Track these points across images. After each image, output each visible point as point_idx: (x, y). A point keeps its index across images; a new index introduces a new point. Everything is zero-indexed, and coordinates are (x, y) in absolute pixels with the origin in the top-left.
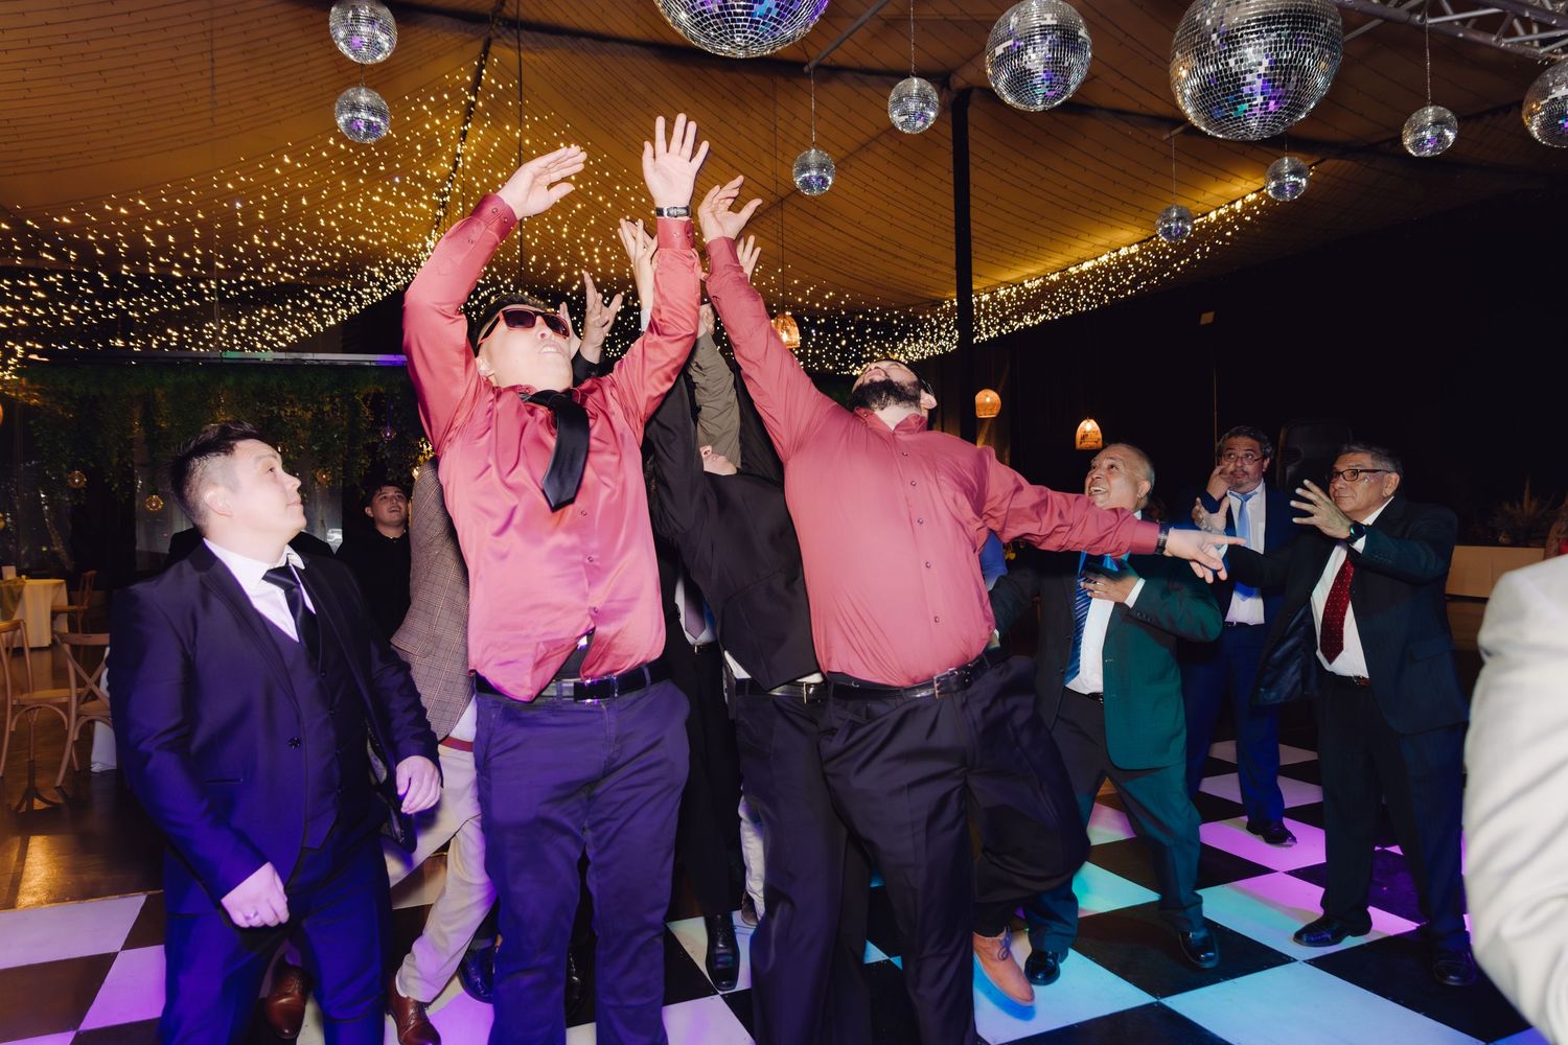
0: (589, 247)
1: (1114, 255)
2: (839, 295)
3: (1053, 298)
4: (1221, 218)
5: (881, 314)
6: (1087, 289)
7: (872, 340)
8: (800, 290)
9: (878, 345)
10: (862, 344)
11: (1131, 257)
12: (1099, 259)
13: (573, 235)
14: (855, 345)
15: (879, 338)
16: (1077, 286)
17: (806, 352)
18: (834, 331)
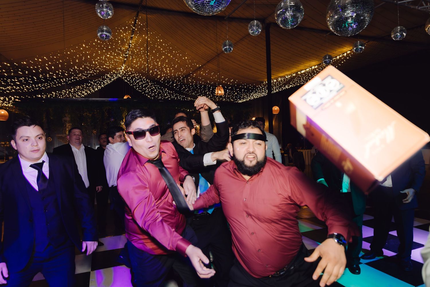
0: (166, 68)
1: (310, 69)
2: (235, 81)
3: (294, 81)
4: (340, 58)
5: (246, 85)
6: (303, 78)
7: (244, 93)
8: (224, 79)
11: (315, 69)
12: (306, 70)
13: (162, 65)
16: (300, 77)
17: (226, 96)
18: (233, 91)
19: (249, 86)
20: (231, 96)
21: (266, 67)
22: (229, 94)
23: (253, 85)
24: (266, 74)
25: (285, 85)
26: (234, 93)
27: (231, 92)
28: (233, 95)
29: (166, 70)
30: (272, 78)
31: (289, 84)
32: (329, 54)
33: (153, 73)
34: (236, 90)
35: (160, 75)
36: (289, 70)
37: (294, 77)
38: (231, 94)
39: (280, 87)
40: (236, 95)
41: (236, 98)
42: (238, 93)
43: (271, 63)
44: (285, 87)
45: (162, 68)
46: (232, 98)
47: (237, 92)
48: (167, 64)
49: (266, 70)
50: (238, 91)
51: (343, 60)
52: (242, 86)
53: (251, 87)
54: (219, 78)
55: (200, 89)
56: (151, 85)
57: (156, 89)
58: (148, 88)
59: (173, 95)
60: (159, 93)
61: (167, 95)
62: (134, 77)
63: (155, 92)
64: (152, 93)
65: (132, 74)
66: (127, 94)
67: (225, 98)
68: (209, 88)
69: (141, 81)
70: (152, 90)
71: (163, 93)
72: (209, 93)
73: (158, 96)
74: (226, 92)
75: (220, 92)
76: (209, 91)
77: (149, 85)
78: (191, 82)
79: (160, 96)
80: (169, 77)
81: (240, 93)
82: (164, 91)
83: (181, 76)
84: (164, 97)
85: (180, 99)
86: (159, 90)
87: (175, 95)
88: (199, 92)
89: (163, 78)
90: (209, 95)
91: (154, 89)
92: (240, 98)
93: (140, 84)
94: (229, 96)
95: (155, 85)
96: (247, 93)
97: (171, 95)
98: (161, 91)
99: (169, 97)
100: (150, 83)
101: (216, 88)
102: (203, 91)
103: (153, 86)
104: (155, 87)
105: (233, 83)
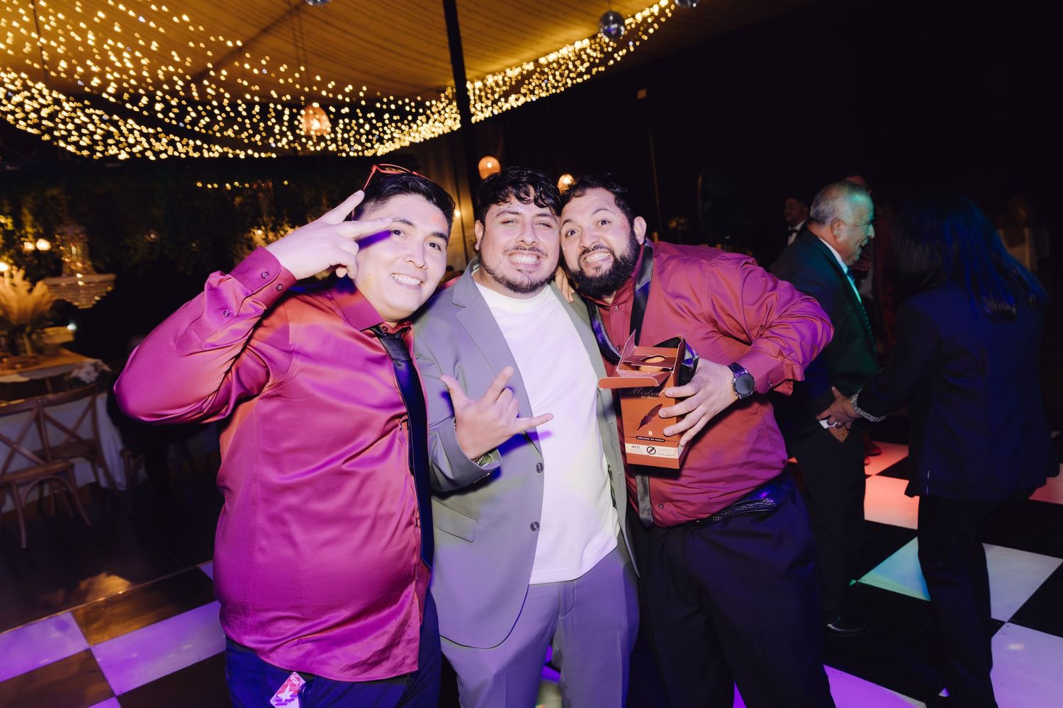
0: (118, 53)
1: (571, 48)
2: (357, 89)
3: (530, 83)
4: (645, 19)
5: (395, 102)
6: (554, 76)
7: (390, 123)
8: (323, 85)
9: (397, 127)
10: (383, 127)
11: (584, 49)
12: (560, 51)
13: (101, 42)
14: (377, 129)
15: (396, 122)
16: (547, 74)
17: (336, 137)
18: (357, 118)
19: (405, 104)
20: (354, 136)
21: (447, 46)
22: (344, 131)
23: (416, 102)
24: (450, 67)
25: (506, 95)
26: (362, 126)
27: (350, 123)
28: (357, 132)
29: (121, 59)
30: (468, 76)
31: (519, 92)
32: (615, 8)
33: (71, 71)
34: (364, 117)
35: (101, 75)
36: (512, 55)
37: (530, 74)
38: (352, 128)
39: (495, 102)
40: (368, 133)
41: (368, 140)
42: (373, 127)
43: (462, 35)
44: (506, 101)
45: (104, 53)
46: (358, 142)
47: (369, 121)
48: (116, 37)
49: (446, 55)
50: (372, 118)
51: (651, 25)
52: (382, 103)
53: (411, 107)
54: (307, 80)
55: (250, 116)
56: (74, 110)
57: (92, 122)
58: (64, 122)
59: (159, 140)
60: (108, 135)
61: (137, 143)
63: (92, 134)
64: (81, 135)
67: (334, 140)
68: (279, 115)
69: (32, 98)
70: (78, 128)
71: (122, 134)
72: (281, 130)
73: (106, 145)
74: (334, 123)
75: (315, 125)
76: (280, 121)
77: (63, 108)
78: (214, 98)
79: (111, 145)
80: (133, 82)
81: (380, 124)
82: (123, 128)
83: (175, 78)
84: (128, 149)
85: (187, 153)
86: (103, 126)
87: (164, 141)
88: (248, 126)
89: (113, 85)
90: (283, 134)
91: (84, 125)
92: (381, 140)
93: (28, 108)
94: (346, 136)
95: (87, 111)
96: (399, 124)
97: (152, 140)
98: (112, 129)
99: (147, 146)
100: (65, 104)
101: (303, 112)
102: (262, 125)
103: (79, 113)
104: (89, 116)
105: (353, 95)
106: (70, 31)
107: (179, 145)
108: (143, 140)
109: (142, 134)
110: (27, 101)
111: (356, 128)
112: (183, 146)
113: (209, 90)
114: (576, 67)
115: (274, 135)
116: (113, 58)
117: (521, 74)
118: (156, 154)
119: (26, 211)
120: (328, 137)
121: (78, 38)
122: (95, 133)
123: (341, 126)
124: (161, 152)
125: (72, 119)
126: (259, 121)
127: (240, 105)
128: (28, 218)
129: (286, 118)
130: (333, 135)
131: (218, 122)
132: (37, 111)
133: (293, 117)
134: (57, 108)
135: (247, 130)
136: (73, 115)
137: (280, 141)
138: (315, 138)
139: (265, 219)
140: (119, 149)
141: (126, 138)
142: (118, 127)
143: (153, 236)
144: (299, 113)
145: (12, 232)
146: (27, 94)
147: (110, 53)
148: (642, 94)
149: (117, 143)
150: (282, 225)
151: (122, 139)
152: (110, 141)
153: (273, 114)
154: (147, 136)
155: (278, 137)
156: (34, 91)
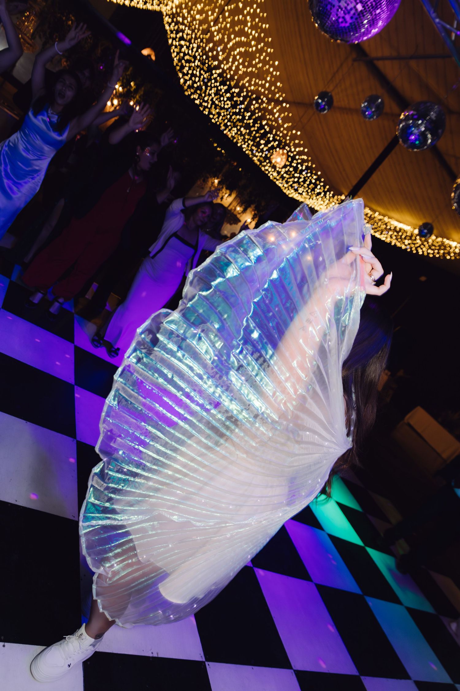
7: (306, 187)
10: (302, 186)
14: (299, 184)
15: (309, 189)
17: (281, 172)
18: (296, 172)
20: (288, 178)
22: (286, 172)
26: (295, 177)
27: (292, 172)
34: (299, 174)
35: (220, 63)
40: (294, 182)
41: (290, 185)
42: (299, 182)
46: (286, 182)
47: (300, 178)
52: (311, 176)
55: (257, 132)
56: (198, 66)
57: (200, 77)
58: (190, 68)
59: (216, 108)
60: (199, 88)
61: (207, 102)
62: (183, 31)
63: (195, 82)
64: (190, 79)
65: (183, 24)
66: (153, 49)
67: (278, 173)
68: (268, 142)
69: (188, 47)
70: (193, 75)
71: (205, 92)
72: (263, 148)
73: (195, 92)
74: (285, 166)
75: (279, 160)
76: (266, 145)
77: (194, 62)
78: (251, 111)
79: (197, 93)
80: (229, 76)
81: (302, 183)
82: (208, 91)
83: (245, 90)
84: (201, 101)
85: (220, 123)
86: (202, 83)
87: (217, 110)
88: (253, 135)
89: (221, 71)
90: (262, 151)
91: (195, 76)
92: (296, 190)
93: (183, 50)
94: (285, 175)
95: (202, 72)
96: (309, 191)
97: (213, 106)
98: (204, 87)
99: (209, 106)
100: (197, 61)
101: (278, 149)
102: (258, 139)
103: (198, 70)
104: (201, 74)
105: (303, 161)
106: (226, 35)
107: (221, 118)
108: (210, 102)
109: (212, 100)
110: (185, 47)
111: (291, 176)
112: (222, 119)
113: (252, 107)
114: (405, 238)
115: (258, 148)
116: (231, 60)
117: (380, 220)
118: (210, 113)
119: (143, 89)
120: (277, 169)
121: (226, 40)
122: (196, 83)
123: (287, 169)
124: (212, 114)
125: (194, 69)
126: (258, 137)
127: (258, 124)
128: (141, 92)
129: (269, 145)
130: (280, 170)
131: (243, 122)
132: (185, 54)
133: (273, 148)
134: (193, 60)
135: (251, 136)
136: (196, 68)
137: (259, 153)
138: (272, 165)
139: (220, 175)
140: (198, 98)
141: (205, 96)
142: (206, 89)
143: (175, 141)
144: (276, 148)
145: (131, 92)
146: (188, 44)
147: (232, 57)
148: (423, 279)
149: (200, 95)
150: (223, 184)
151: (203, 95)
152: (198, 92)
153: (266, 139)
154: (213, 103)
155: (259, 150)
156: (191, 45)
